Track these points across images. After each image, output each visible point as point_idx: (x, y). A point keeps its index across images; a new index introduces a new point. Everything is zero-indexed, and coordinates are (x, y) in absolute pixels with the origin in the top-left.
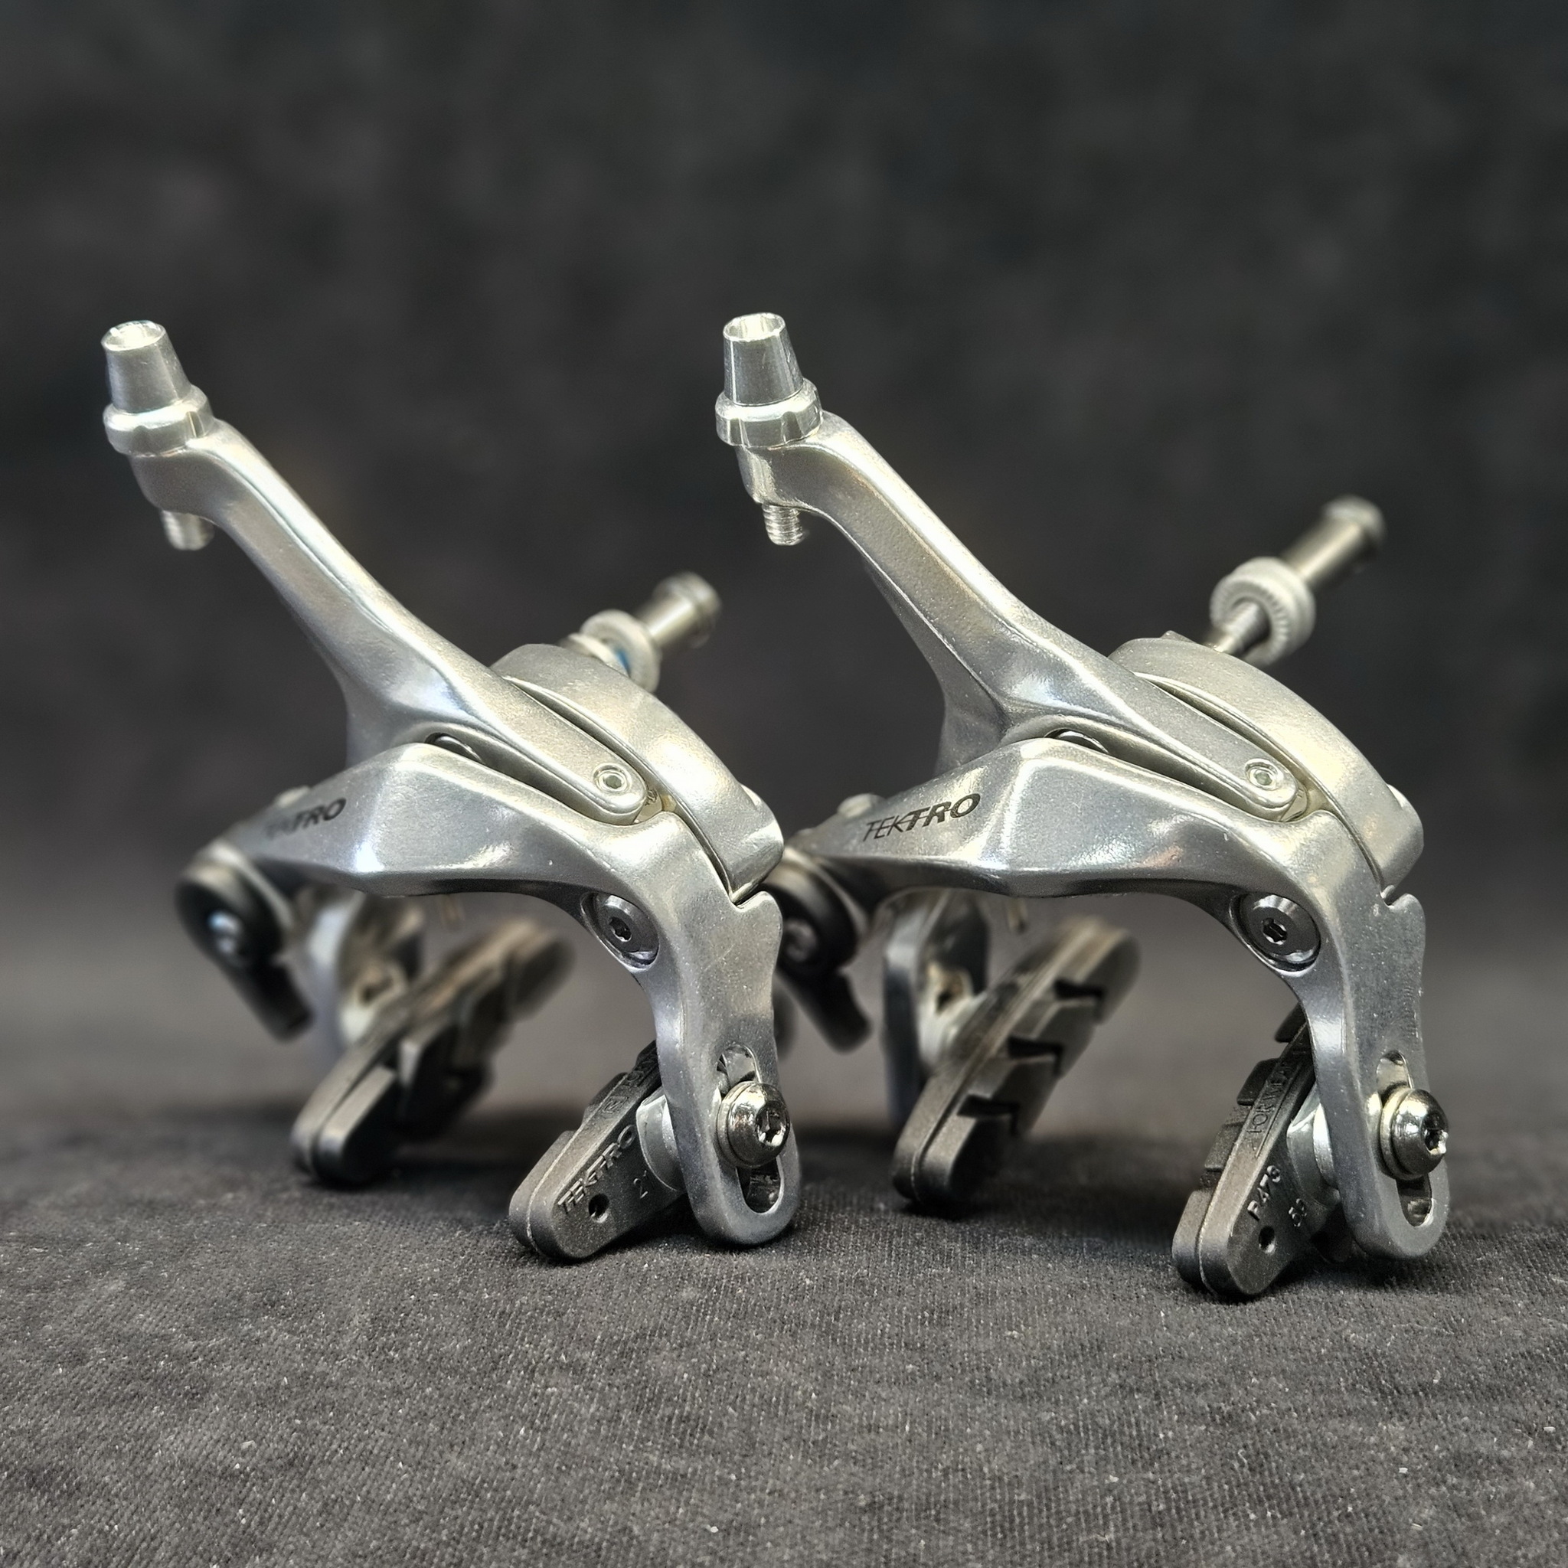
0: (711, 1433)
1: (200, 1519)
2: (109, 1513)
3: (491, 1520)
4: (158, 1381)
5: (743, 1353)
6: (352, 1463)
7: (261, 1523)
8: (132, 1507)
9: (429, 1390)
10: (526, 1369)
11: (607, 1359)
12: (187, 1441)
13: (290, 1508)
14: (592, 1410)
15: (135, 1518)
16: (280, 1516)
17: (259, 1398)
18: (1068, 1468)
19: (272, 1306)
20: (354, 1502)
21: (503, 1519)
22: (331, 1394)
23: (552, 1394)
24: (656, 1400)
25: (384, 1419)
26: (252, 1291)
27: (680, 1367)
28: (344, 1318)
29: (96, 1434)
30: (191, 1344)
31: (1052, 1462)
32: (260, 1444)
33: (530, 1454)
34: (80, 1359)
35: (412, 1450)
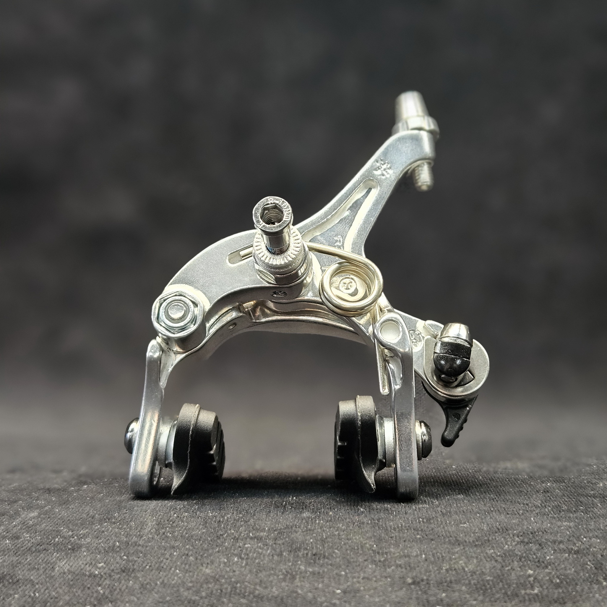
0: (328, 558)
1: (79, 592)
2: (33, 590)
3: (227, 588)
4: (55, 545)
5: (337, 532)
6: (154, 571)
7: (111, 591)
8: (45, 588)
9: (187, 547)
10: (234, 539)
11: (272, 535)
12: (71, 564)
13: (125, 586)
14: (268, 552)
15: (47, 591)
16: (120, 589)
17: (105, 550)
18: (507, 568)
19: (109, 520)
20: (156, 584)
21: (232, 588)
22: (140, 548)
23: (248, 547)
24: (299, 549)
25: (167, 556)
26: (99, 515)
27: (308, 538)
28: (143, 524)
29: (26, 562)
30: (70, 533)
31: (499, 566)
32: (107, 565)
33: (242, 567)
34: (18, 538)
35: (183, 566)
